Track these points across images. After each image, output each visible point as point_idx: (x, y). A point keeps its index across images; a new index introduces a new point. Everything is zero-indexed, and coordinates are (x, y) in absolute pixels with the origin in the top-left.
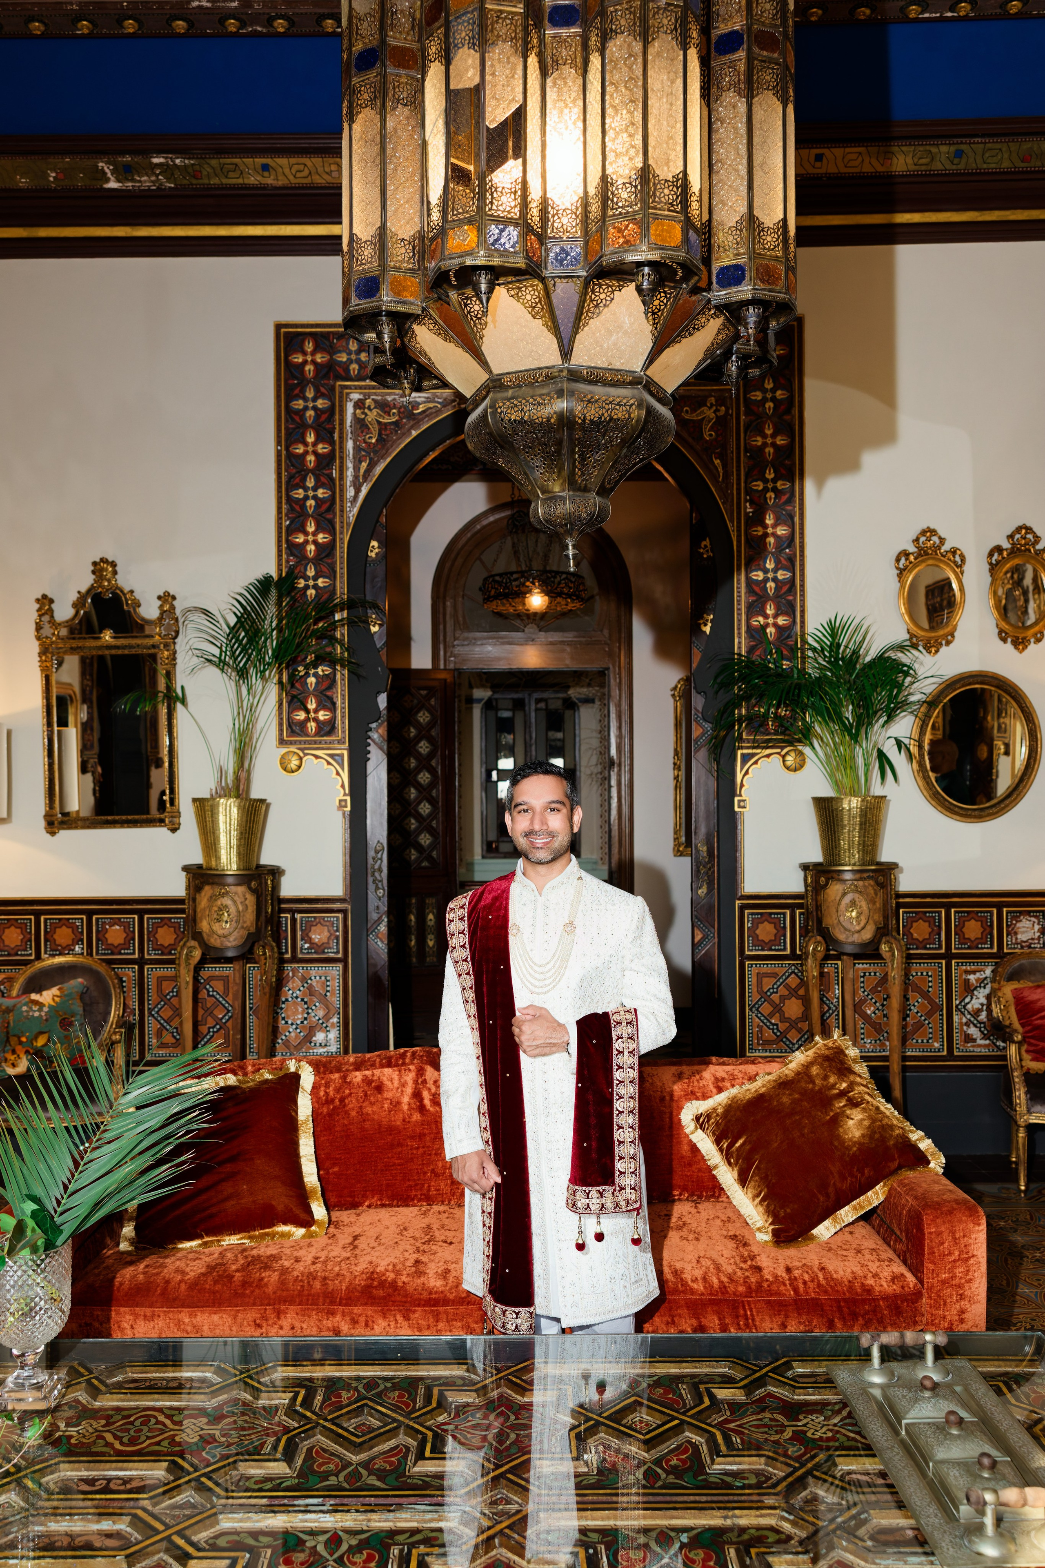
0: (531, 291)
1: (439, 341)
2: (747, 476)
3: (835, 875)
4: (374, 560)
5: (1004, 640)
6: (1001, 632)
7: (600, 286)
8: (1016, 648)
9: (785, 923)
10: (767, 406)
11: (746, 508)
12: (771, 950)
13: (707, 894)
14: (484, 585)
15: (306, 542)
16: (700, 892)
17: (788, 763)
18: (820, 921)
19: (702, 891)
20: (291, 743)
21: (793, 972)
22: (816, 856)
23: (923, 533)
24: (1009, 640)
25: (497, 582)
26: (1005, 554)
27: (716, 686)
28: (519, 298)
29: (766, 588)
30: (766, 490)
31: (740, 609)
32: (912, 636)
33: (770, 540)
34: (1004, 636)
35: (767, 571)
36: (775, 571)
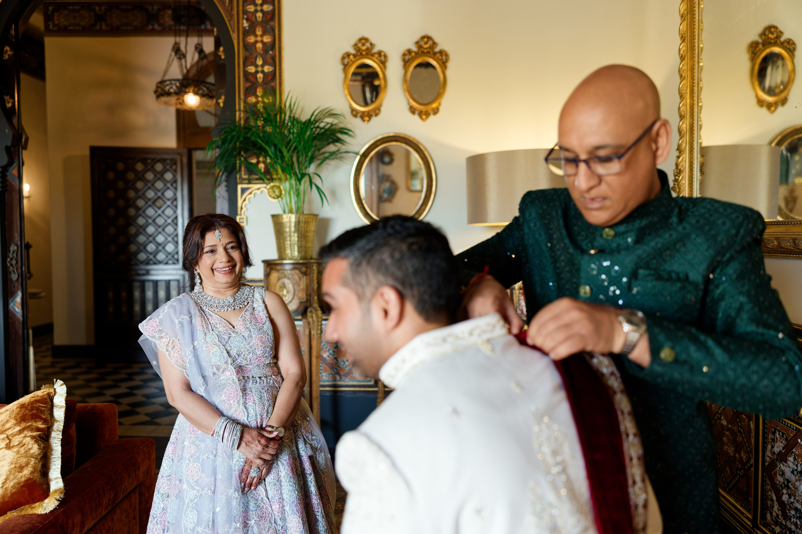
2: (244, 2)
3: (280, 267)
5: (414, 113)
6: (410, 107)
8: (421, 117)
11: (243, 23)
14: (155, 89)
17: (272, 194)
23: (360, 40)
24: (417, 113)
26: (413, 54)
29: (256, 78)
30: (256, 11)
31: (239, 92)
32: (353, 110)
33: (259, 45)
34: (412, 110)
35: (257, 66)
36: (263, 66)
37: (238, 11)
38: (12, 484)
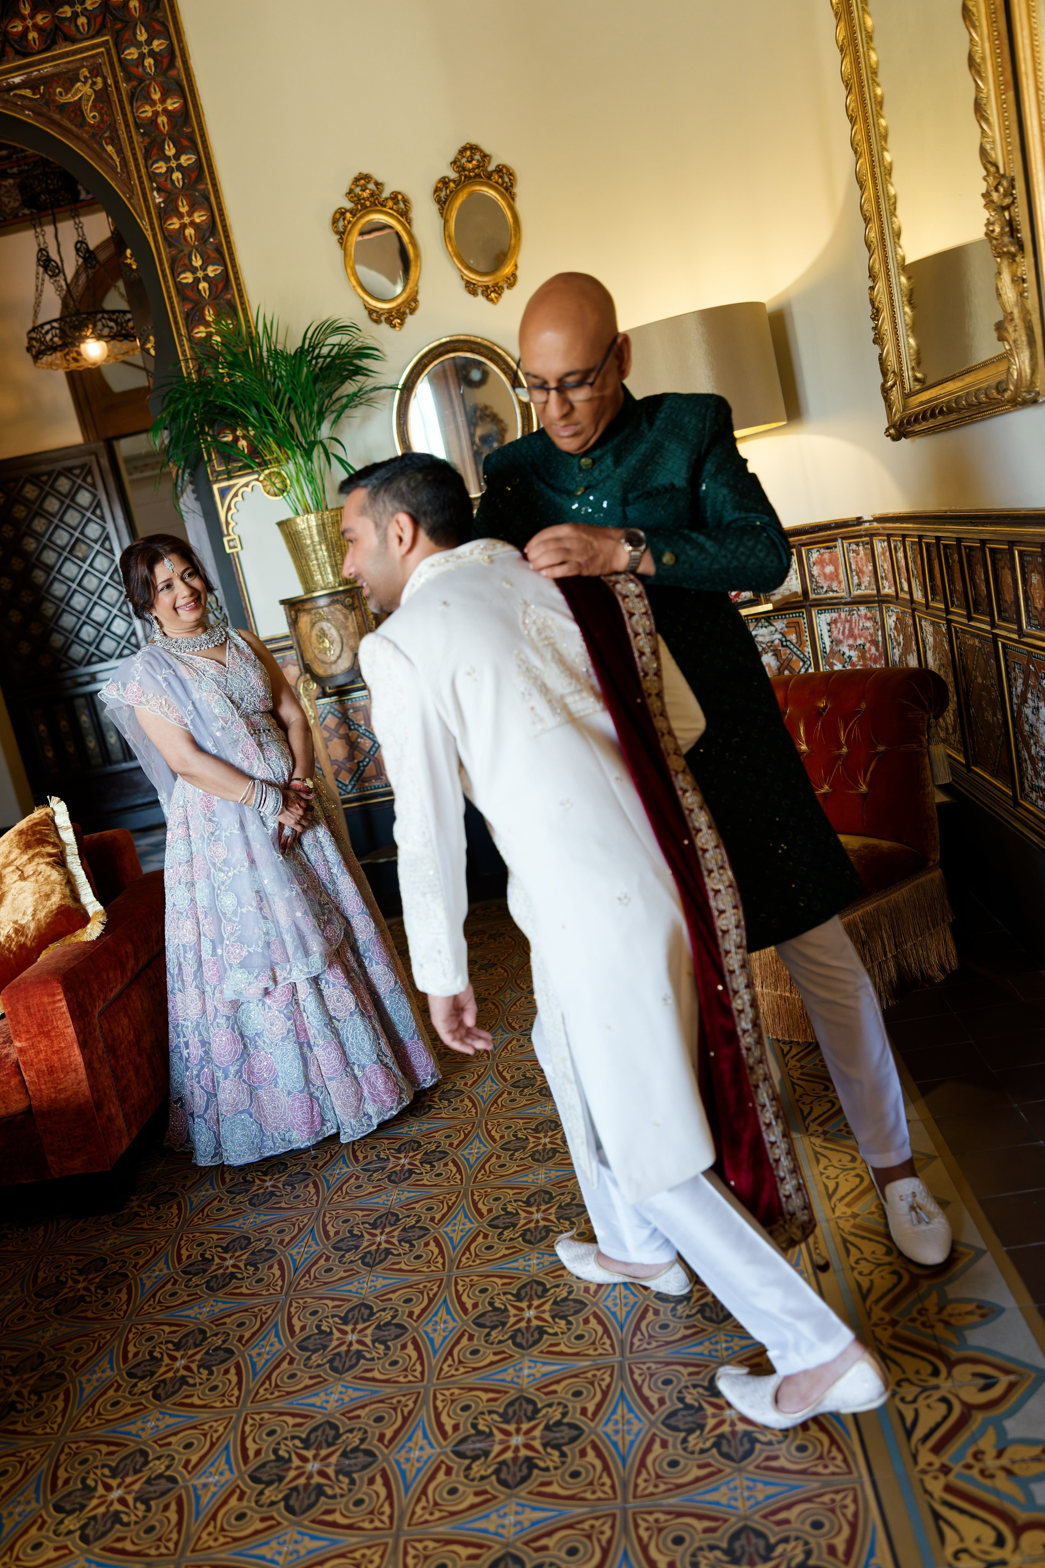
2: (147, 157)
5: (474, 293)
6: (466, 284)
8: (487, 297)
10: (146, 63)
11: (154, 198)
17: (269, 489)
18: (303, 658)
21: (329, 708)
23: (357, 180)
24: (479, 291)
26: (451, 185)
29: (199, 291)
30: (170, 170)
31: (176, 323)
32: (371, 311)
33: (190, 231)
34: (471, 288)
35: (194, 270)
36: (204, 268)
37: (140, 177)
38: (43, 914)
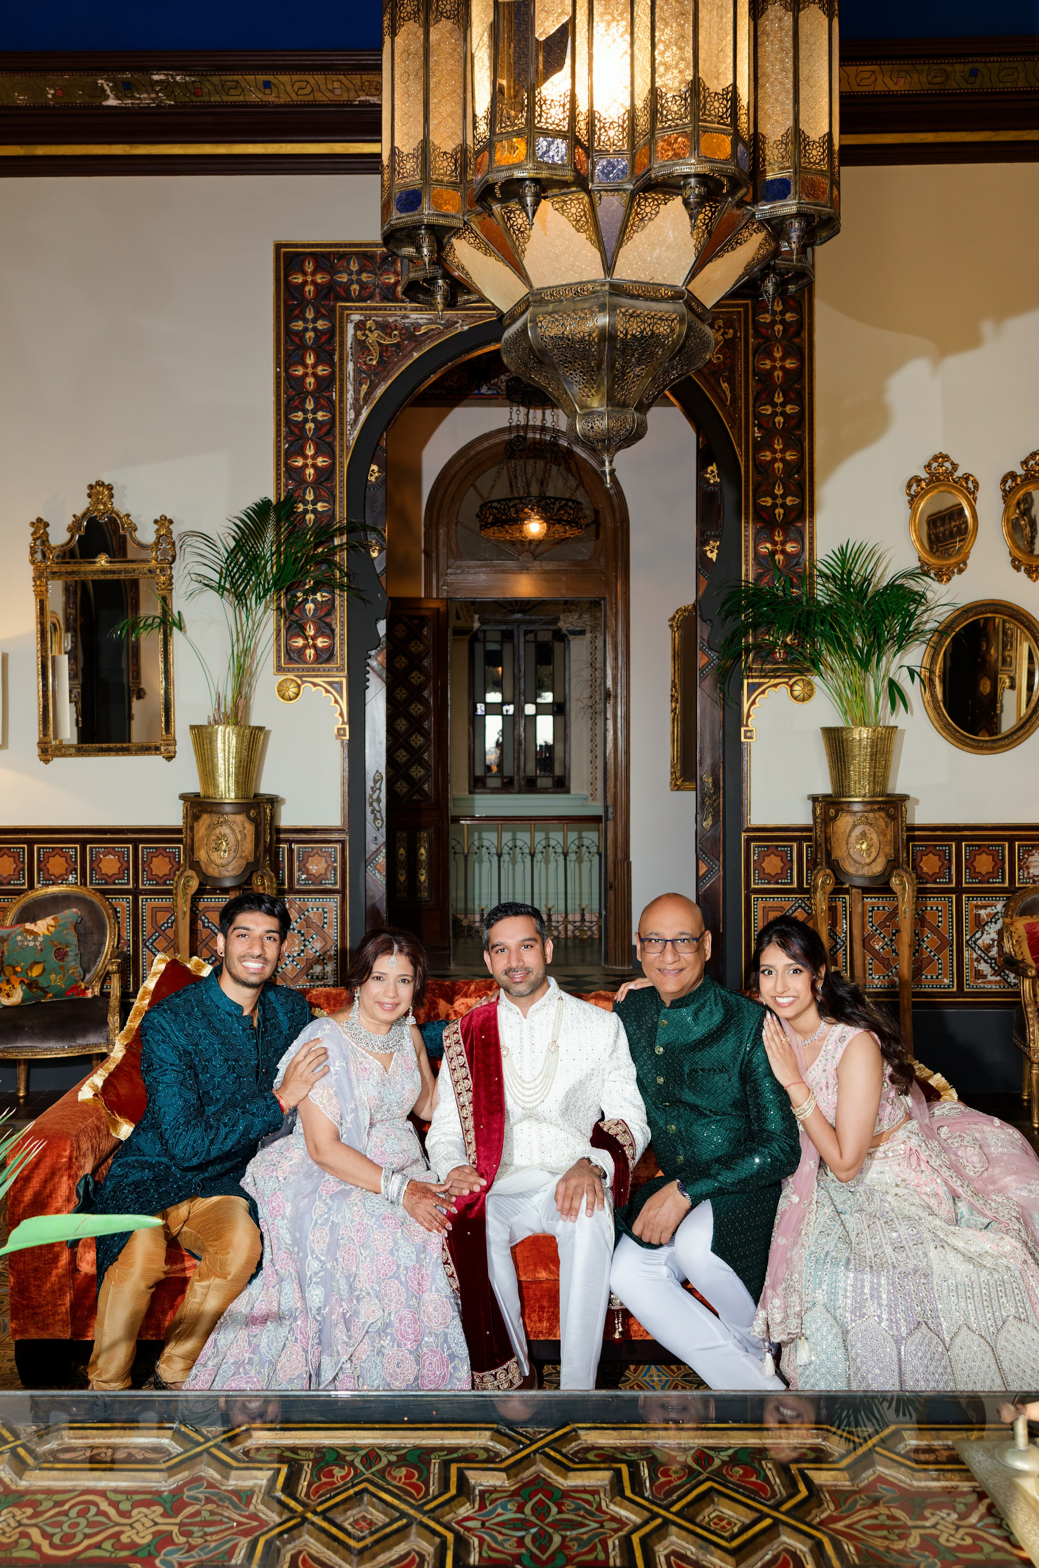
0: (577, 203)
1: (479, 254)
2: (756, 399)
3: (845, 807)
4: (373, 485)
5: (1017, 569)
6: (1014, 560)
7: (646, 199)
8: (1028, 577)
9: (791, 856)
10: (776, 328)
11: (754, 432)
12: (777, 883)
13: (712, 826)
14: (481, 511)
15: (305, 466)
16: (704, 824)
17: (796, 693)
18: (829, 854)
19: (708, 823)
20: (289, 671)
21: (800, 906)
22: (825, 787)
23: (935, 458)
24: (1021, 569)
25: (496, 508)
26: (1019, 480)
27: (723, 614)
28: (564, 211)
29: (774, 515)
30: (774, 414)
31: (746, 536)
32: (923, 564)
33: (779, 465)
34: (1016, 564)
35: (774, 497)
36: (783, 497)
37: (747, 414)
